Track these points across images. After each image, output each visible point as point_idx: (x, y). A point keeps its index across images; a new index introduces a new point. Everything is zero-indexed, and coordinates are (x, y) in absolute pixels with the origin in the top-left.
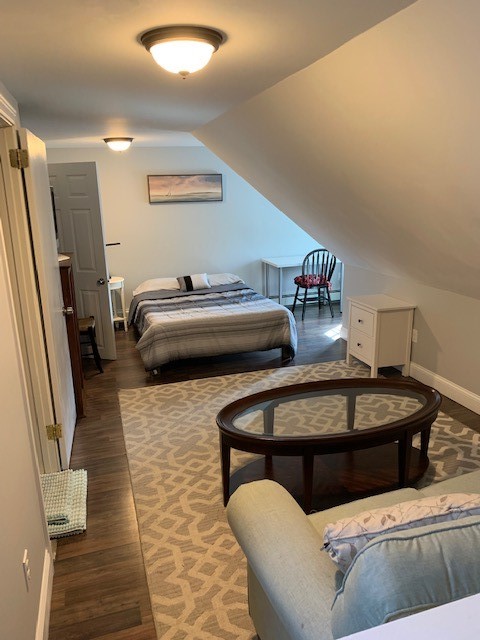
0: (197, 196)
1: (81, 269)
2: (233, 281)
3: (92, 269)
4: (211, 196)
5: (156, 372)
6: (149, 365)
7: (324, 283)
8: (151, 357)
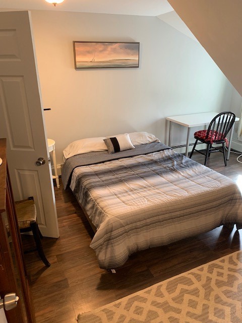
0: (118, 63)
1: (15, 146)
2: (151, 141)
3: (29, 147)
4: (130, 63)
5: (114, 271)
6: (106, 264)
7: (221, 140)
8: (108, 255)
